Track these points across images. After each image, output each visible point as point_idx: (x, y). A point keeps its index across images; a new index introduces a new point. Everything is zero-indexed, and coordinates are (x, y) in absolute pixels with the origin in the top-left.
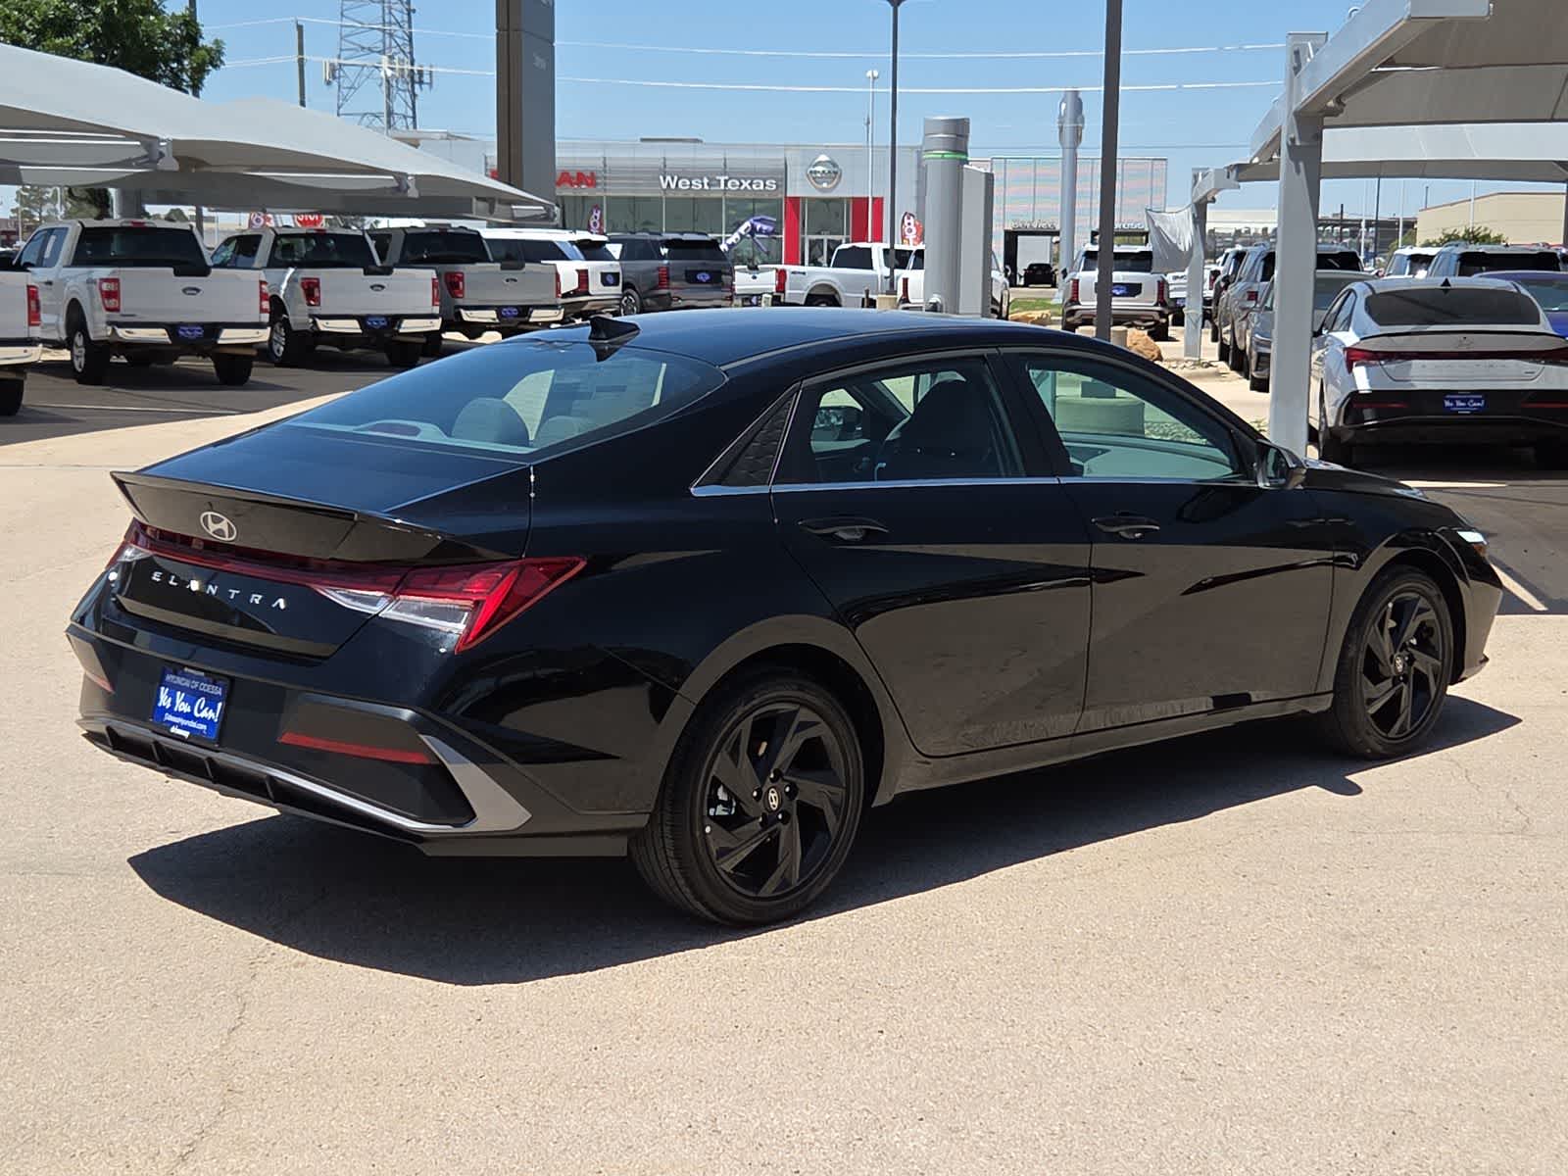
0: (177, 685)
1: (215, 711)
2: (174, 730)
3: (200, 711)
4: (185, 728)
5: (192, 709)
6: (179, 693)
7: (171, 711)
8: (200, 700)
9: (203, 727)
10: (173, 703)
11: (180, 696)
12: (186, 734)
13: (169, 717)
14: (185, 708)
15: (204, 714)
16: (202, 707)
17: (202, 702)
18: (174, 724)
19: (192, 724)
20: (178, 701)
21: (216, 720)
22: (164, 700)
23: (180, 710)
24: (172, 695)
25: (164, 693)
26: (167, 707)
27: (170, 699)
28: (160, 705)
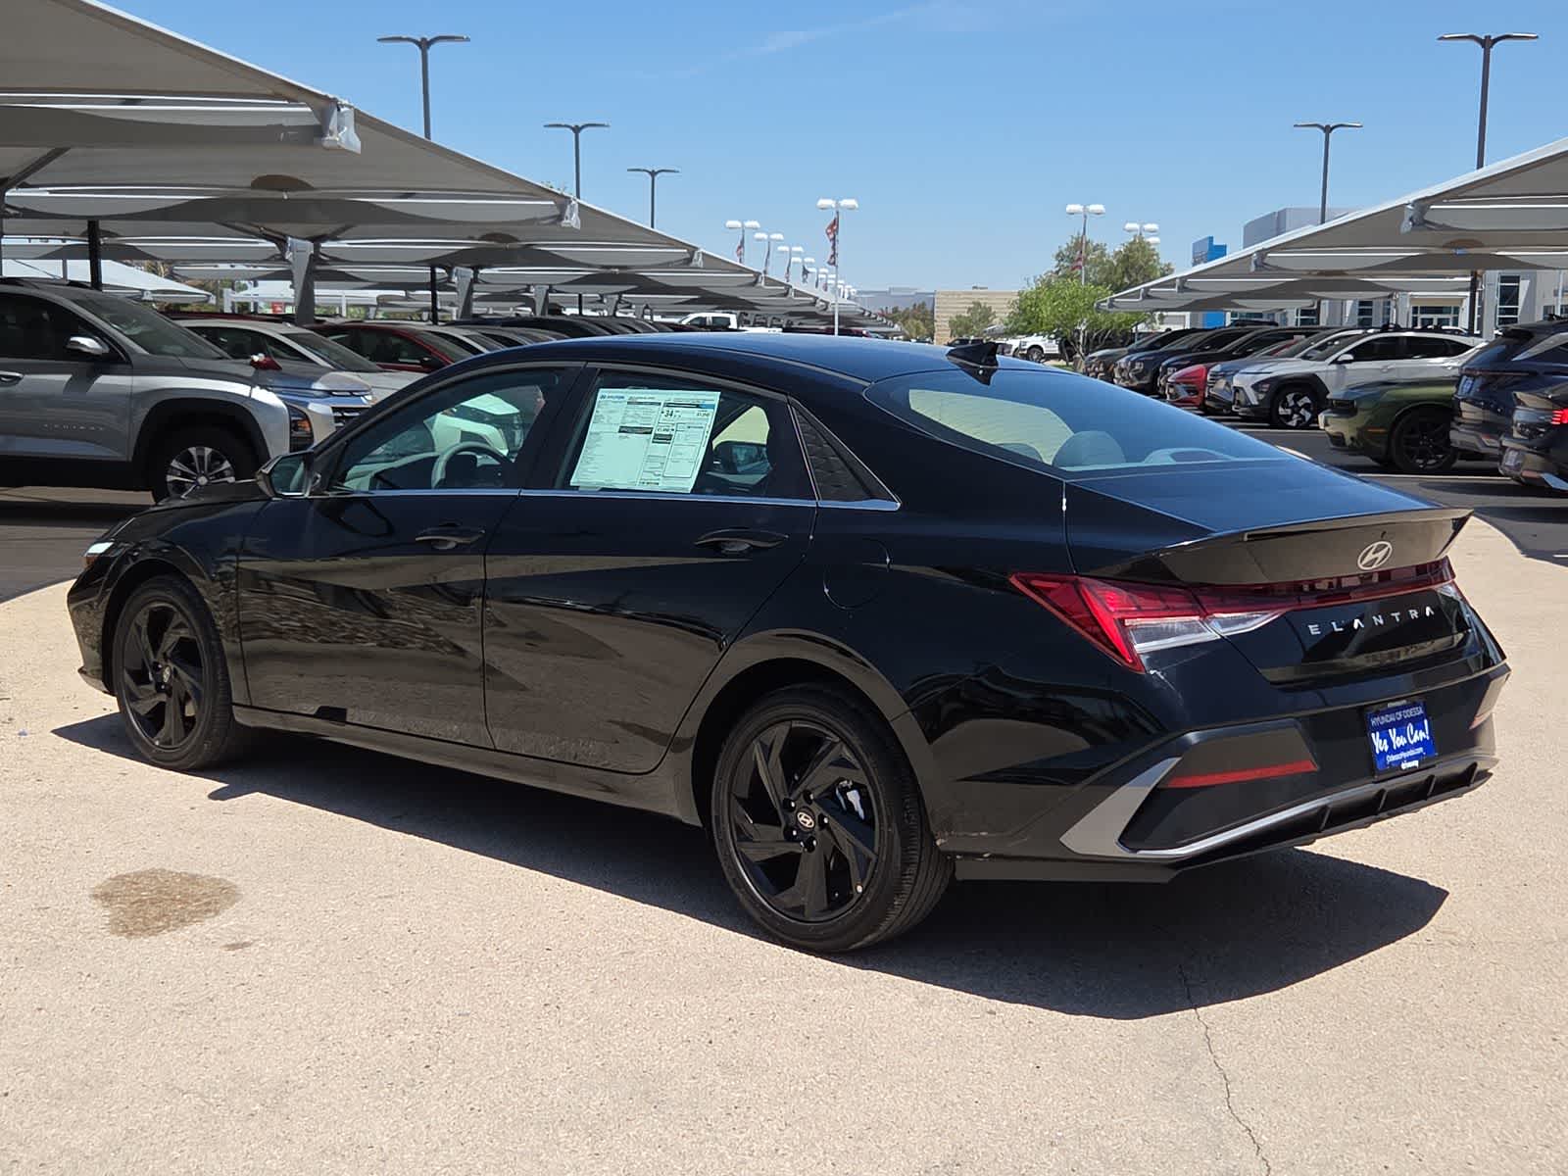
0: (1386, 724)
1: (1424, 731)
2: (1404, 766)
3: (1412, 737)
4: (1410, 759)
5: (1407, 740)
6: (1390, 731)
7: (1392, 751)
9: (1420, 750)
10: (1390, 743)
11: (1392, 733)
12: (1415, 763)
13: (1392, 758)
14: (1399, 742)
15: (1416, 738)
17: (1410, 727)
20: (1393, 739)
21: (1428, 738)
22: (1380, 745)
23: (1399, 746)
24: (1385, 736)
25: (1376, 739)
26: (1386, 749)
27: (1385, 741)
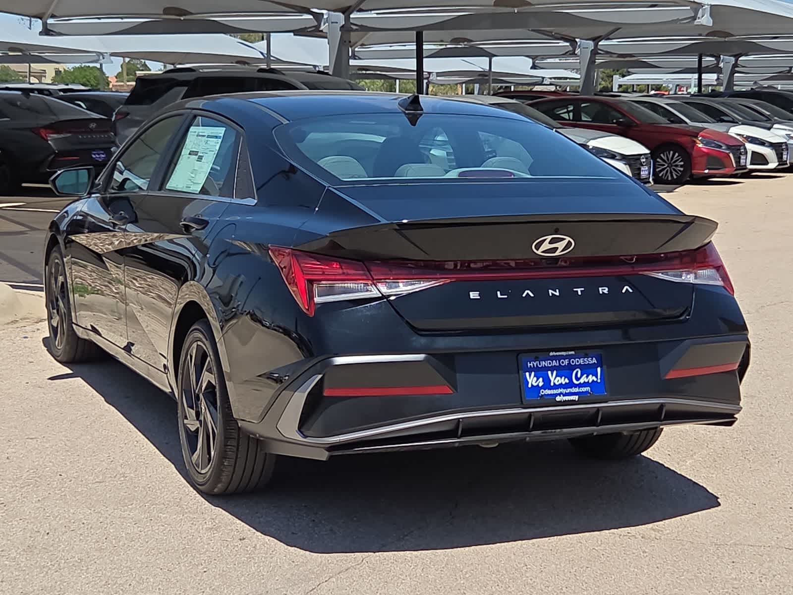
8: (575, 372)
16: (579, 375)
18: (556, 395)
19: (576, 390)
28: (530, 386)
